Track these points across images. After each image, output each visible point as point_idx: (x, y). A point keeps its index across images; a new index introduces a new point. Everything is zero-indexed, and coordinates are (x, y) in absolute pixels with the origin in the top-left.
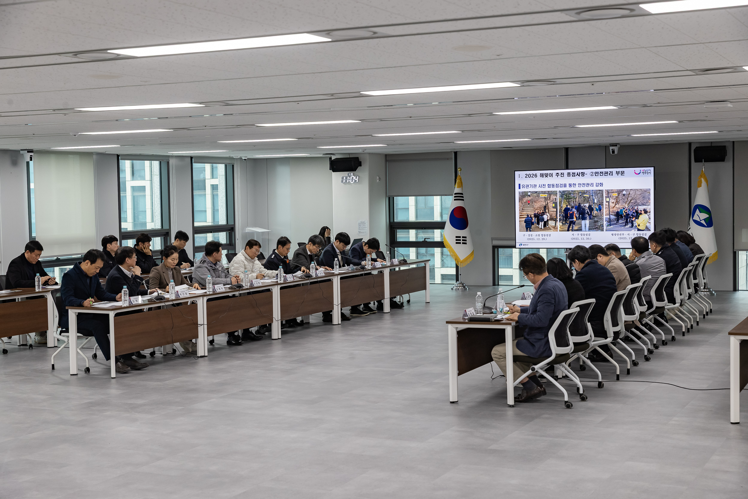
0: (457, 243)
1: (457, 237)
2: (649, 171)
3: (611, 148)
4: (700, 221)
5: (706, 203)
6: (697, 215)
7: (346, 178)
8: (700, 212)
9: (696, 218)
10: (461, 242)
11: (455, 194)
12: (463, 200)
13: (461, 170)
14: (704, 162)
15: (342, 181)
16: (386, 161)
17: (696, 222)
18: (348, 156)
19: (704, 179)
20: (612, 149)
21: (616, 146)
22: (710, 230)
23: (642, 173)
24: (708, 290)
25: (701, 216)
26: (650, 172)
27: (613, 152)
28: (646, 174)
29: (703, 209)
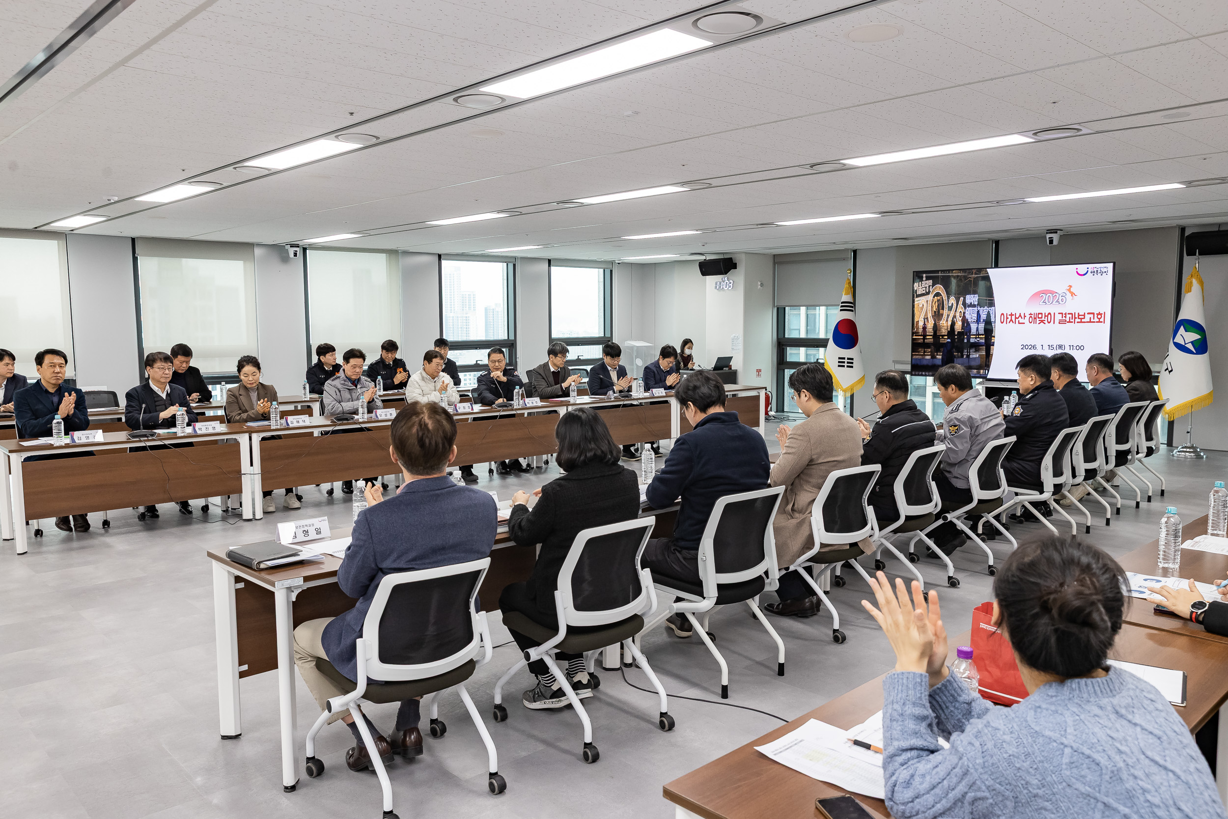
0: (839, 366)
1: (839, 358)
2: (1105, 270)
3: (1048, 236)
4: (1185, 344)
5: (1199, 319)
6: (1182, 335)
7: (720, 283)
8: (1186, 331)
9: (1179, 339)
10: (846, 364)
11: (842, 303)
12: (851, 311)
14: (1199, 254)
15: (716, 287)
16: (774, 263)
17: (1178, 346)
18: (721, 257)
19: (1197, 280)
20: (1049, 238)
21: (1056, 232)
22: (1203, 358)
23: (1091, 273)
24: (1192, 450)
25: (1188, 337)
26: (1106, 272)
27: (1051, 242)
28: (1099, 274)
29: (1191, 326)
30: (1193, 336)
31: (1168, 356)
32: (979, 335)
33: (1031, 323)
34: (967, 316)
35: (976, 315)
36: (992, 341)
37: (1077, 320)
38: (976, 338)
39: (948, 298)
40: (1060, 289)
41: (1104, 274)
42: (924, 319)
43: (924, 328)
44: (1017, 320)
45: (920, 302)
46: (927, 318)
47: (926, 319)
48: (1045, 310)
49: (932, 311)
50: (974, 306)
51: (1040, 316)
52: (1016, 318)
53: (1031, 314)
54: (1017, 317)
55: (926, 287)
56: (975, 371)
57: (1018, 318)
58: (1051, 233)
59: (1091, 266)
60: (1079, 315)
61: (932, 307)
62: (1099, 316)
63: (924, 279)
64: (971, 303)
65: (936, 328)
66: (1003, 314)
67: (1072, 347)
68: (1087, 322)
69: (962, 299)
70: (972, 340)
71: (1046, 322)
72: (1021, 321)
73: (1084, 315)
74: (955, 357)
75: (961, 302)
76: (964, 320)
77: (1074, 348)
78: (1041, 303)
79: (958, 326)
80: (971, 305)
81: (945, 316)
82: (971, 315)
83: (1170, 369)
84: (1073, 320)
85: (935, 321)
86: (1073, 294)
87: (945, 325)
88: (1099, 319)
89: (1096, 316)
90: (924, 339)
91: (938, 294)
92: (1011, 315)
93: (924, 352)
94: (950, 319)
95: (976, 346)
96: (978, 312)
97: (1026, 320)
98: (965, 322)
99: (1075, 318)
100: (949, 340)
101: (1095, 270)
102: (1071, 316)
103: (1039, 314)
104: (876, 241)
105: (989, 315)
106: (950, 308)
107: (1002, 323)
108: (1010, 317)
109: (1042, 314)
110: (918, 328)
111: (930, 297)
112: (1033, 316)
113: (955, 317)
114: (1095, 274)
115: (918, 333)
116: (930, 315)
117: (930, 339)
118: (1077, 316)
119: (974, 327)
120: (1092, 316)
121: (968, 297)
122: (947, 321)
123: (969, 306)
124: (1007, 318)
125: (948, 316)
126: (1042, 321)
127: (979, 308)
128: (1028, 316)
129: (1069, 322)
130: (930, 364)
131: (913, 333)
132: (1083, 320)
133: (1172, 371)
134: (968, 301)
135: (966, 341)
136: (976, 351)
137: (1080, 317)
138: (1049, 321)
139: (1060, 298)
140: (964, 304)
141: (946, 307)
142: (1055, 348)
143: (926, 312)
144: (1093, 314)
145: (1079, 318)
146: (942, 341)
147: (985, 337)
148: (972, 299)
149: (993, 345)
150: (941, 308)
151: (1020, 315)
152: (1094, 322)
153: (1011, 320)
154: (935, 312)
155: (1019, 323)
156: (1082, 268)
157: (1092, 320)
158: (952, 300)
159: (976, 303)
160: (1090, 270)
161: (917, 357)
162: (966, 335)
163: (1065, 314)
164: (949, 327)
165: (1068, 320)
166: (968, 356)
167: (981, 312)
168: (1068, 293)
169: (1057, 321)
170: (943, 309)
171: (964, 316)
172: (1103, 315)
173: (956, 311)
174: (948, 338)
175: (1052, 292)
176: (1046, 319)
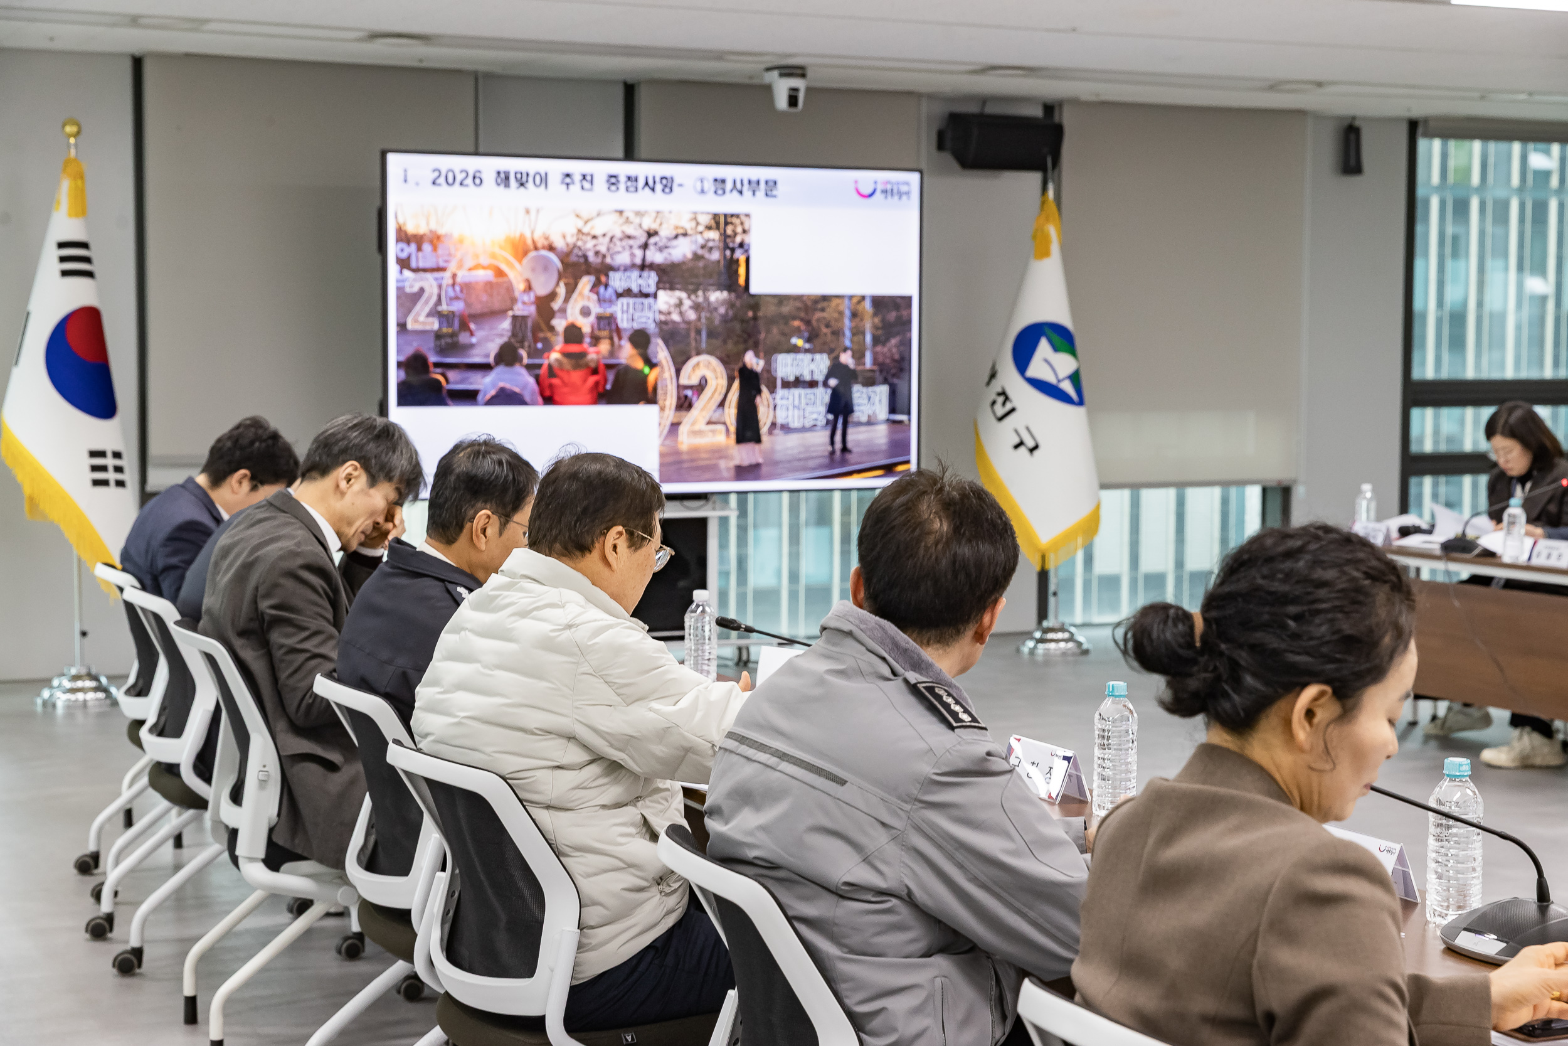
0: (97, 483)
1: (94, 454)
2: (903, 188)
4: (1059, 381)
5: (1064, 316)
6: (1045, 359)
8: (1055, 351)
9: (1040, 370)
10: (111, 476)
11: (62, 245)
12: (89, 274)
13: (77, 135)
17: (1040, 385)
21: (803, 76)
23: (882, 192)
25: (1056, 364)
26: (905, 193)
27: (793, 101)
28: (893, 200)
29: (1063, 338)
30: (1065, 364)
31: (1013, 410)
41: (904, 198)
58: (791, 75)
83: (1030, 443)
101: (886, 187)
133: (1036, 447)
160: (879, 186)
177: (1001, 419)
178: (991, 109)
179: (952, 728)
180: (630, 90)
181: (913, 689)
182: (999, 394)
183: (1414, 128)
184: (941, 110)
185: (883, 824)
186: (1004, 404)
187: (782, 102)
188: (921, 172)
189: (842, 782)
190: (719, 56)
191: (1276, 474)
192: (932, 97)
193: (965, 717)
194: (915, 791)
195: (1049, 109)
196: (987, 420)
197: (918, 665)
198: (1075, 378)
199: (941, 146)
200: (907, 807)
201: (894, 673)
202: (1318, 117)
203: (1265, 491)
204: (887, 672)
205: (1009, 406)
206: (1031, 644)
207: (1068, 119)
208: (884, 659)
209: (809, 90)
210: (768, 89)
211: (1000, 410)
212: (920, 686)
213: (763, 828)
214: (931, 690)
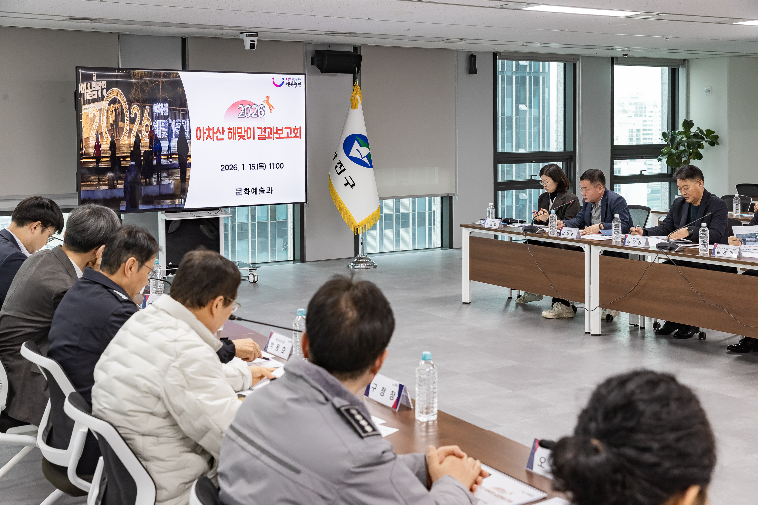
2: (298, 82)
4: (362, 158)
5: (364, 132)
6: (357, 149)
8: (361, 146)
9: (355, 154)
17: (354, 160)
20: (250, 41)
21: (256, 36)
23: (287, 84)
26: (299, 84)
27: (252, 46)
28: (294, 86)
29: (363, 140)
30: (365, 151)
31: (344, 170)
32: (171, 154)
33: (230, 139)
34: (156, 131)
35: (167, 130)
36: (188, 162)
37: (276, 135)
38: (168, 159)
39: (130, 106)
40: (259, 101)
41: (298, 86)
42: (97, 134)
43: (98, 146)
44: (215, 136)
45: (88, 111)
46: (101, 133)
47: (99, 134)
48: (244, 123)
49: (107, 123)
50: (164, 118)
51: (239, 130)
52: (214, 133)
53: (230, 129)
54: (215, 131)
55: (98, 91)
56: (169, 201)
57: (216, 133)
58: (251, 35)
59: (286, 76)
60: (277, 130)
61: (108, 118)
62: (296, 131)
63: (95, 79)
64: (160, 114)
65: (113, 146)
66: (198, 128)
67: (272, 165)
68: (285, 138)
69: (148, 108)
70: (163, 162)
71: (246, 137)
72: (220, 136)
73: (282, 130)
74: (141, 184)
75: (146, 113)
76: (153, 137)
77: (275, 166)
78: (240, 116)
79: (145, 144)
80: (160, 117)
81: (126, 130)
82: (161, 130)
83: (352, 183)
84: (272, 136)
85: (112, 137)
86: (271, 107)
87: (127, 142)
88: (296, 134)
89: (292, 130)
90: (98, 161)
91: (114, 101)
92: (209, 129)
93: (99, 180)
94: (133, 134)
95: (168, 168)
96: (169, 125)
97: (225, 136)
98: (154, 139)
99: (274, 133)
100: (133, 163)
101: (290, 81)
102: (269, 130)
103: (238, 128)
104: (30, 16)
105: (182, 129)
106: (133, 121)
107: (199, 139)
108: (207, 132)
109: (241, 128)
110: (88, 148)
111: (104, 104)
112: (232, 131)
113: (139, 131)
114: (290, 86)
115: (89, 154)
116: (104, 129)
117: (106, 163)
118: (275, 131)
119: (164, 144)
120: (289, 130)
121: (155, 105)
122: (129, 136)
123: (157, 118)
124: (204, 133)
125: (131, 130)
126: (242, 137)
127: (170, 121)
128: (227, 131)
129: (269, 137)
130: (108, 197)
131: (80, 155)
132: (281, 136)
133: (354, 185)
134: (156, 112)
135: (155, 163)
136: (169, 175)
137: (279, 132)
138: (249, 136)
139: (259, 111)
140: (152, 116)
141: (127, 117)
142: (256, 168)
143: (100, 125)
144: (290, 128)
145: (277, 133)
146: (123, 164)
147: (179, 158)
148: (161, 108)
149: (189, 167)
150: (120, 119)
151: (218, 130)
152: (291, 137)
153: (209, 136)
154: (112, 125)
155: (218, 139)
156: (278, 78)
157: (290, 135)
158: (135, 109)
159: (166, 114)
160: (285, 81)
161: (89, 188)
162: (156, 155)
163: (265, 128)
164: (132, 146)
165: (267, 136)
166: (159, 183)
167: (172, 126)
168: (266, 105)
169: (257, 137)
170: (123, 121)
171: (152, 131)
172: (299, 130)
173: (141, 124)
174: (132, 161)
175: (250, 104)
176: (246, 135)
177: (339, 174)
178: (332, 49)
179: (362, 437)
180: (184, 41)
181: (338, 410)
182: (338, 164)
183: (495, 55)
184: (313, 49)
185: (324, 498)
186: (340, 168)
187: (248, 47)
188: (305, 75)
189: (298, 472)
190: (221, 28)
191: (446, 191)
192: (308, 43)
193: (368, 429)
194: (341, 478)
195: (355, 48)
196: (334, 174)
197: (340, 393)
198: (369, 156)
199: (312, 64)
200: (337, 487)
201: (327, 399)
202: (459, 51)
203: (442, 198)
204: (322, 399)
205: (342, 168)
206: (352, 264)
207: (363, 52)
208: (320, 392)
209: (258, 40)
210: (242, 40)
211: (339, 170)
212: (343, 409)
213: (252, 496)
214: (348, 411)
